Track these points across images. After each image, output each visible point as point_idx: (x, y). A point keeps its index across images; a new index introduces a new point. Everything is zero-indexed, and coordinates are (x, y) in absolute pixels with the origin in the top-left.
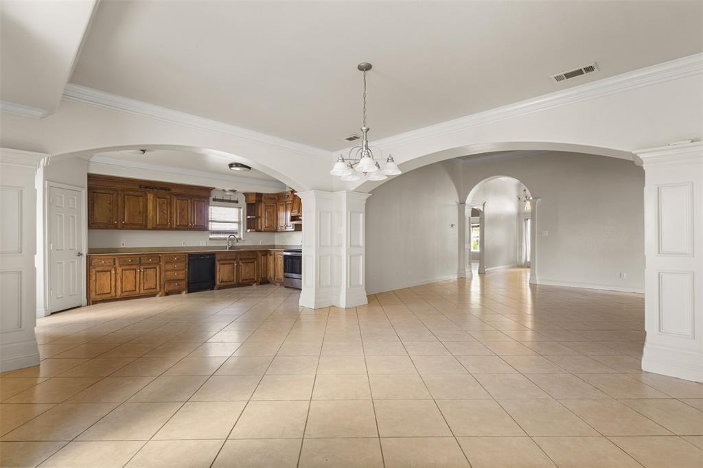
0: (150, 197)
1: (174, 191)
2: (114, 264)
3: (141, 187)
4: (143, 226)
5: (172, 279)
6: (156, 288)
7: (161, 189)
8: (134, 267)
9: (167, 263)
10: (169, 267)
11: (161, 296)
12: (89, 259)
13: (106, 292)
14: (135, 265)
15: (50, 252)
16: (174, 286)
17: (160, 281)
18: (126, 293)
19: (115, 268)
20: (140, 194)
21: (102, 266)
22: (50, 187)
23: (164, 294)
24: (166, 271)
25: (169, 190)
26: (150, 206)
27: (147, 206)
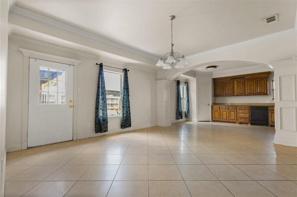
0: (235, 82)
1: (246, 78)
2: (220, 109)
3: (231, 79)
4: (233, 95)
5: (242, 117)
6: (235, 120)
7: (240, 78)
8: (227, 110)
9: (240, 109)
10: (241, 111)
11: (237, 124)
12: (212, 106)
13: (217, 118)
14: (226, 109)
15: (198, 103)
16: (243, 120)
17: (237, 117)
18: (223, 120)
19: (220, 110)
20: (231, 82)
21: (224, 109)
22: (198, 85)
23: (239, 123)
24: (239, 113)
25: (243, 78)
26: (235, 86)
27: (234, 86)
